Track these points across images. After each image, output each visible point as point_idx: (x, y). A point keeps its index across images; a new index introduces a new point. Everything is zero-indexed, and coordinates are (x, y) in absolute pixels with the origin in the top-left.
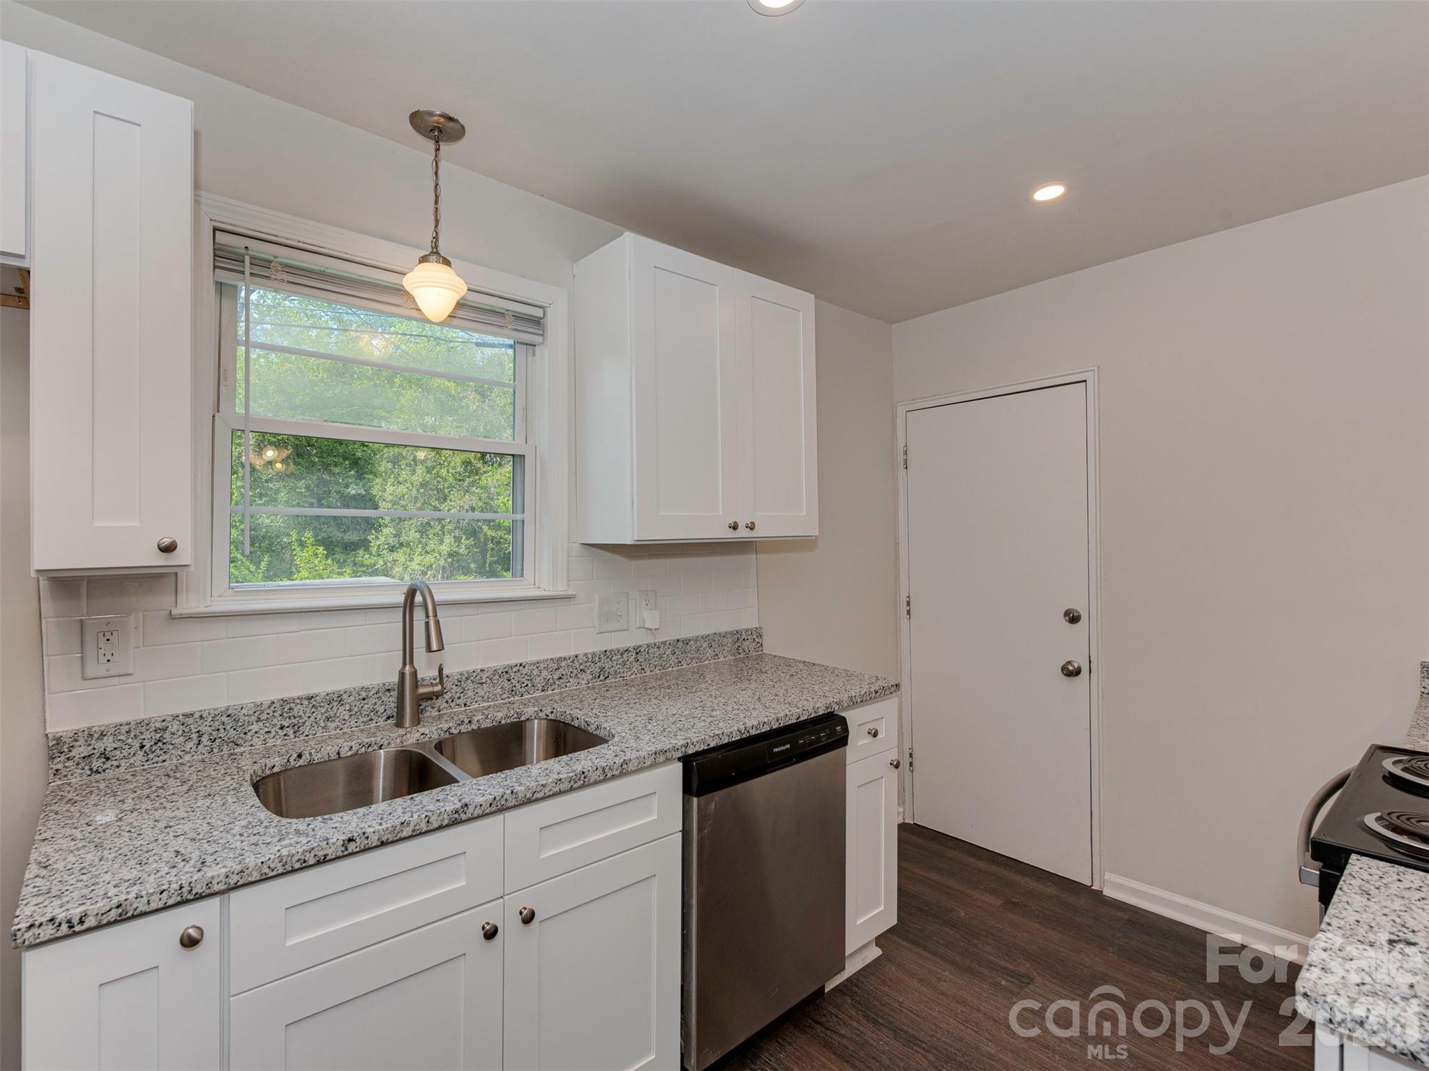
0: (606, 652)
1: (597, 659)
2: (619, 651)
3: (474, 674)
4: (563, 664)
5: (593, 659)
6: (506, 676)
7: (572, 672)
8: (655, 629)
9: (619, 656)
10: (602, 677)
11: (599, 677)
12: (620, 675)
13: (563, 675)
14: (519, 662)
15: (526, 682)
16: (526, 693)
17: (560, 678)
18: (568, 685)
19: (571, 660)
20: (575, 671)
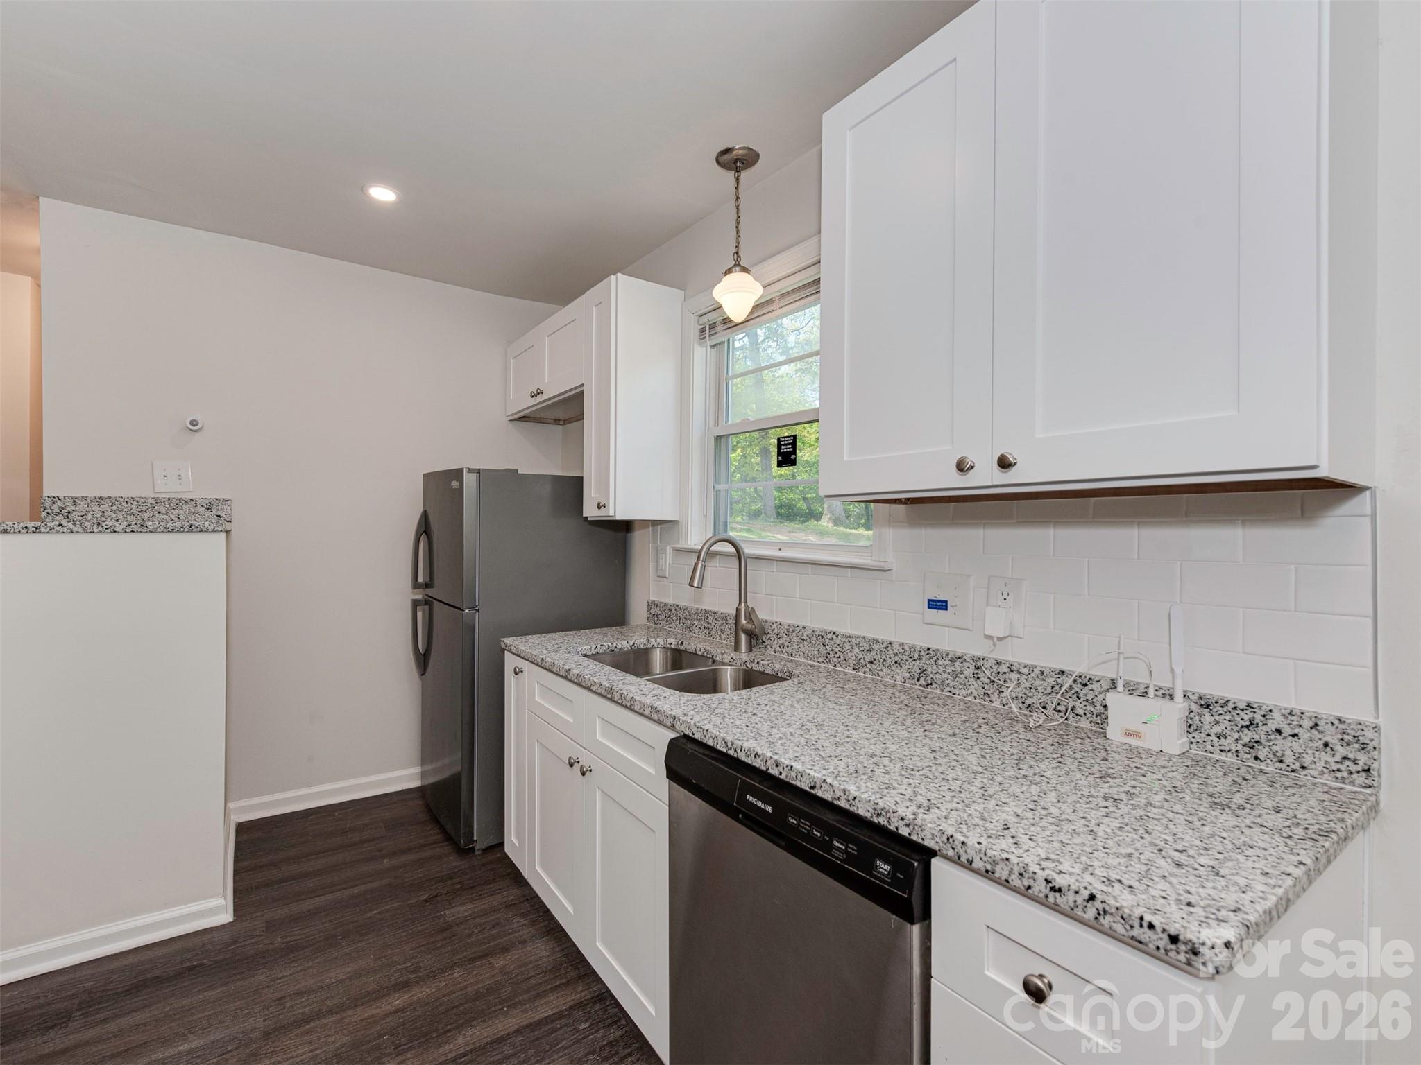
0: (928, 649)
1: (916, 656)
2: (947, 655)
3: (798, 629)
4: (876, 647)
5: (910, 653)
6: (822, 640)
7: (884, 660)
8: (1000, 639)
9: (947, 662)
10: (922, 681)
11: (918, 680)
12: (948, 689)
13: (875, 659)
14: (834, 630)
15: (839, 654)
16: (838, 665)
17: (872, 662)
18: (880, 673)
19: (884, 646)
20: (889, 661)
